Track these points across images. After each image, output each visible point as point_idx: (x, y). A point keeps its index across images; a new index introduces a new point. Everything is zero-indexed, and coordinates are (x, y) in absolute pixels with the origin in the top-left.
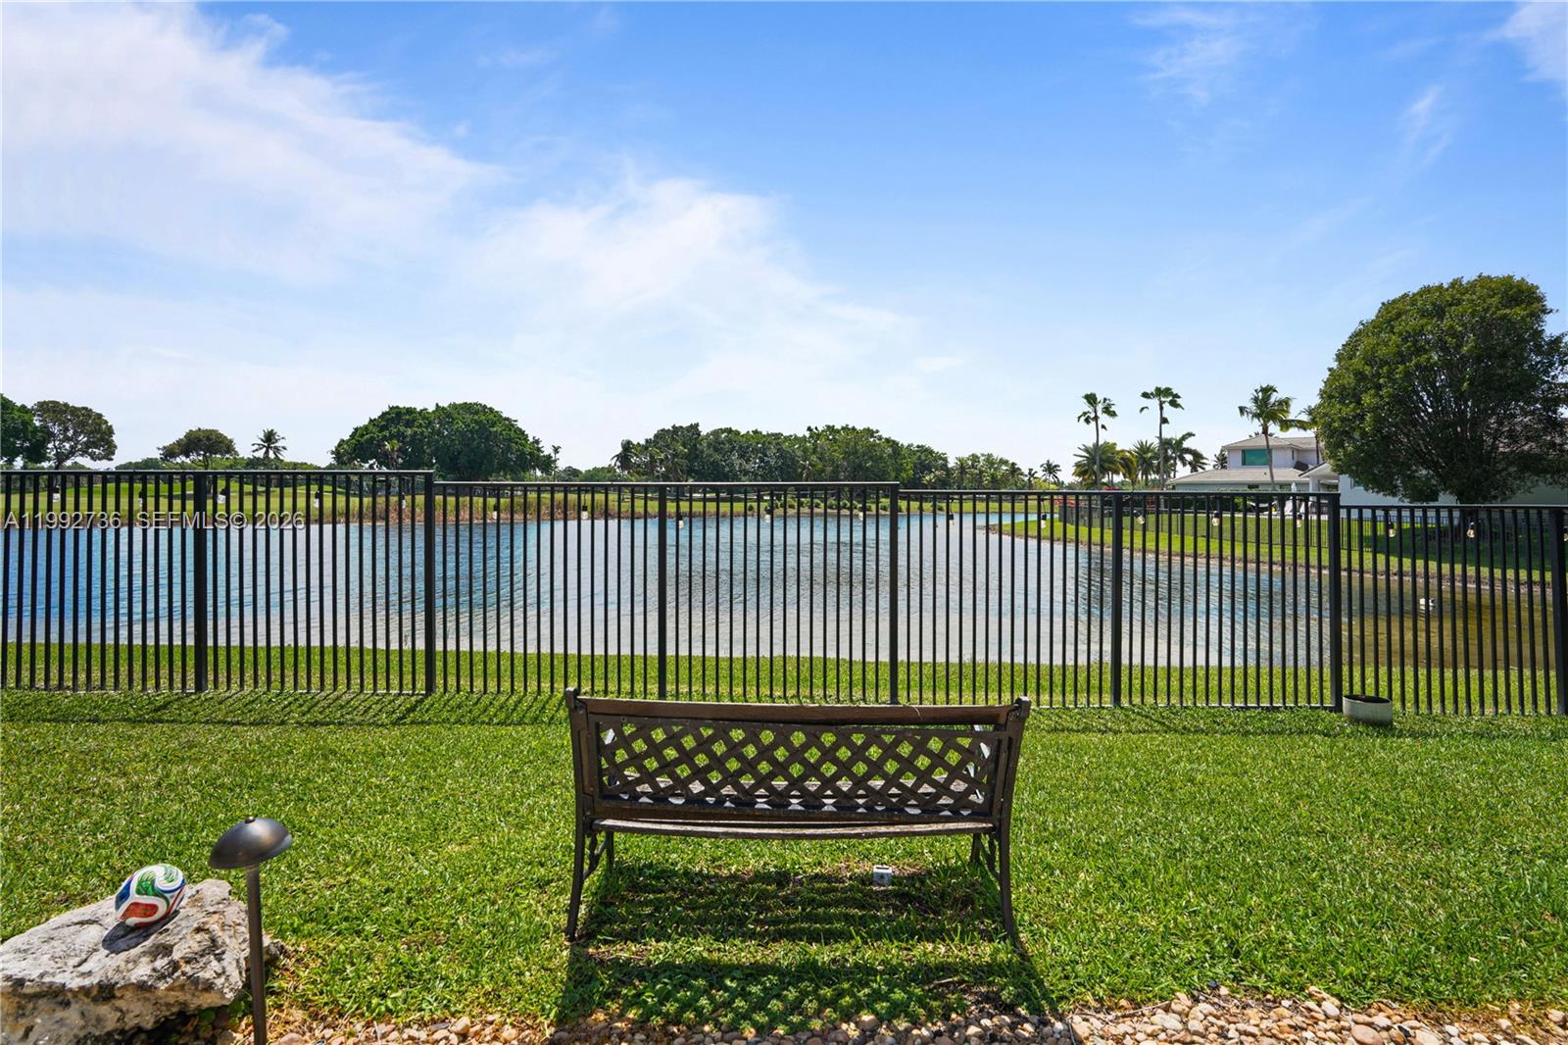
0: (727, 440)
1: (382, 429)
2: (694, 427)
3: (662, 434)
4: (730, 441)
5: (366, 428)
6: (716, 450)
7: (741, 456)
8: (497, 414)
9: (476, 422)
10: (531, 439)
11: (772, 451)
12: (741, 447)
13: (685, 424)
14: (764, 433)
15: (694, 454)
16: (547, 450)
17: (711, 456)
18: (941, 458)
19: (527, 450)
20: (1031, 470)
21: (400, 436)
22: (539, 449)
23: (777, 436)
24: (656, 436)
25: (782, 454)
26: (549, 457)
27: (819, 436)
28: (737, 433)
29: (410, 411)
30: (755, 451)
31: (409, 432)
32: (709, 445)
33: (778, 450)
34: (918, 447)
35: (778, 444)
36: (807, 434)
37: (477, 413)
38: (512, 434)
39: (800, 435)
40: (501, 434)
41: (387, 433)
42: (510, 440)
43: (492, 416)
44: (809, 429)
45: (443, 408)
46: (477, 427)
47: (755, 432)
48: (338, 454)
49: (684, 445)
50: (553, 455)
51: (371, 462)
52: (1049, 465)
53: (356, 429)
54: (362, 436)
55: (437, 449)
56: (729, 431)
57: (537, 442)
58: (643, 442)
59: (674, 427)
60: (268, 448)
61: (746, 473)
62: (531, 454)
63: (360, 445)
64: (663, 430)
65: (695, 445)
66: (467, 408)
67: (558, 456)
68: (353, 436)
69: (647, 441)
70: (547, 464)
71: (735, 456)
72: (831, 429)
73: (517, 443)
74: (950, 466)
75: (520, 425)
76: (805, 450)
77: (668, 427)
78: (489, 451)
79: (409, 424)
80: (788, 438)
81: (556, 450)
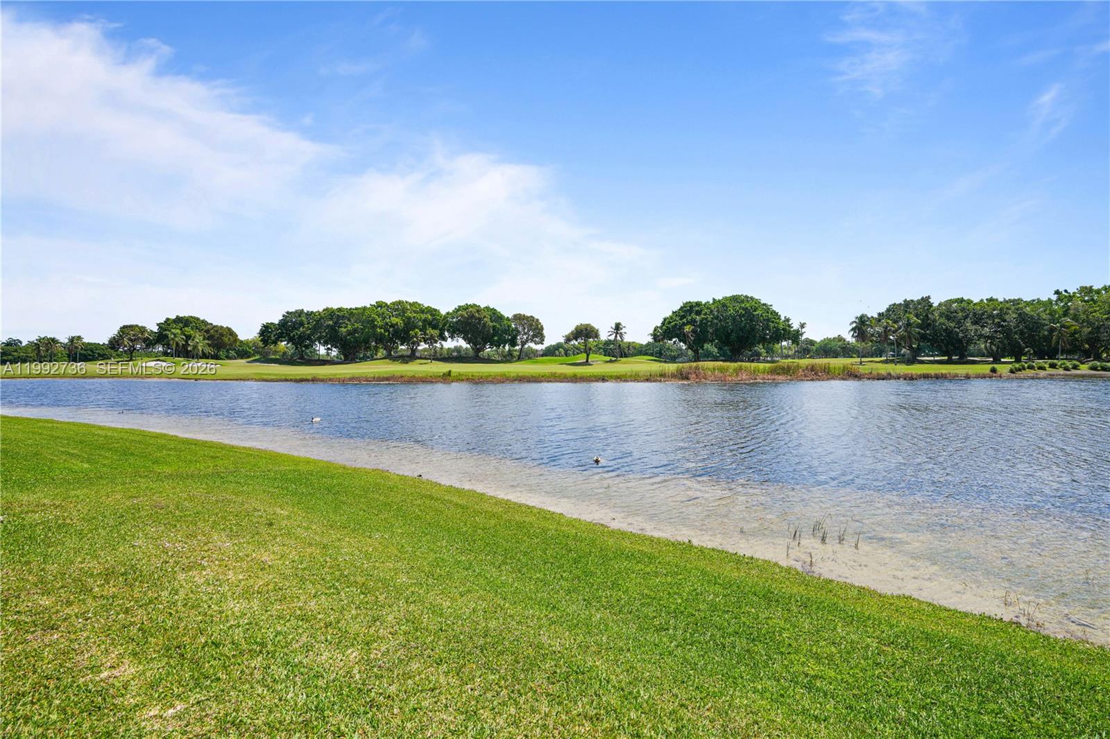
0: (959, 310)
1: (682, 317)
2: (926, 300)
3: (893, 309)
4: (963, 310)
5: (671, 318)
6: (948, 318)
7: (975, 323)
8: (757, 302)
9: (743, 309)
10: (783, 318)
11: (1012, 316)
12: (975, 314)
13: (916, 297)
14: (1001, 300)
15: (926, 323)
16: (796, 326)
17: (943, 324)
19: (781, 326)
21: (693, 322)
22: (789, 326)
23: (1016, 302)
24: (888, 310)
25: (1022, 317)
26: (798, 331)
27: (1070, 298)
28: (969, 302)
29: (698, 304)
30: (991, 316)
31: (698, 318)
32: (941, 315)
33: (1020, 314)
35: (1017, 309)
36: (1054, 298)
37: (742, 302)
38: (770, 316)
39: (1044, 298)
40: (761, 316)
41: (685, 320)
42: (768, 320)
43: (753, 303)
44: (1057, 292)
45: (719, 301)
46: (744, 312)
47: (991, 300)
48: (655, 336)
49: (917, 316)
50: (800, 329)
51: (674, 340)
53: (665, 319)
54: (670, 323)
55: (717, 330)
56: (961, 301)
57: (788, 320)
58: (876, 316)
59: (905, 301)
60: (617, 333)
61: (981, 336)
62: (784, 329)
63: (669, 330)
64: (894, 305)
65: (927, 316)
66: (735, 299)
67: (803, 330)
68: (663, 324)
69: (879, 314)
70: (795, 336)
71: (968, 324)
72: (1087, 290)
73: (773, 322)
75: (774, 308)
76: (1052, 313)
77: (900, 300)
78: (753, 329)
79: (698, 313)
80: (1028, 304)
81: (802, 326)
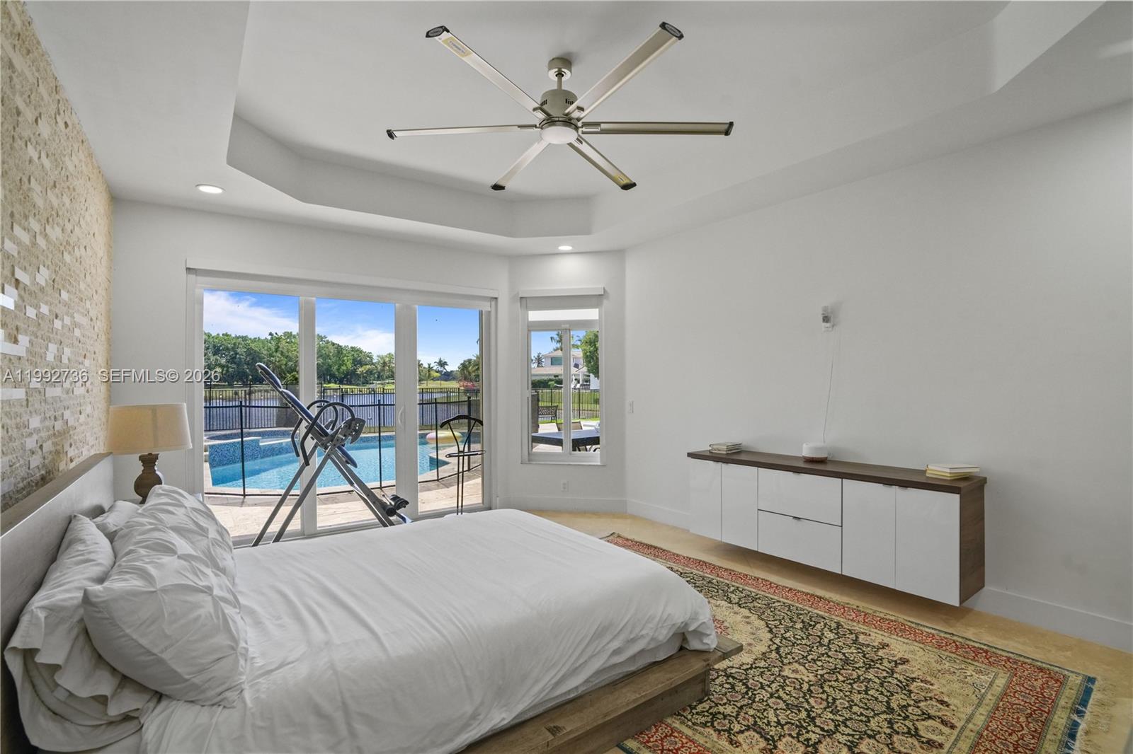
18: (368, 356)
20: (429, 365)
34: (352, 348)
52: (440, 361)
74: (374, 361)
